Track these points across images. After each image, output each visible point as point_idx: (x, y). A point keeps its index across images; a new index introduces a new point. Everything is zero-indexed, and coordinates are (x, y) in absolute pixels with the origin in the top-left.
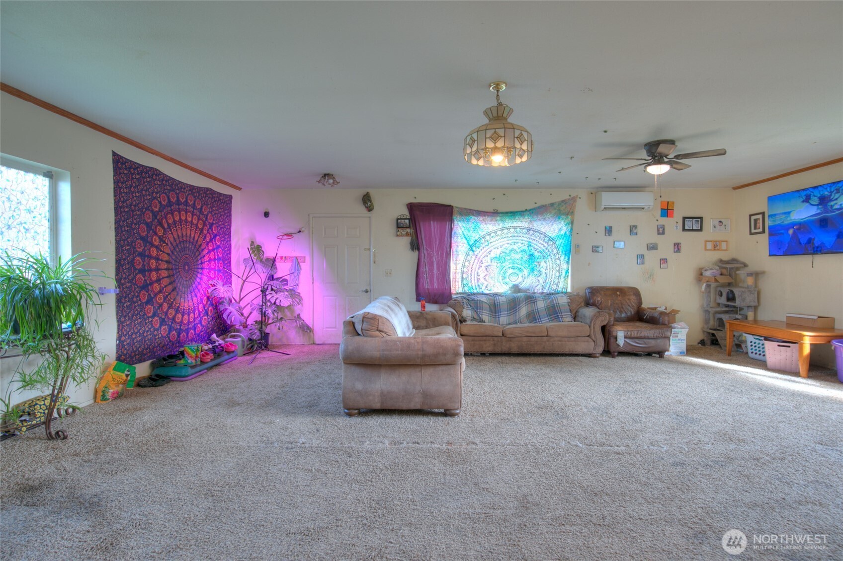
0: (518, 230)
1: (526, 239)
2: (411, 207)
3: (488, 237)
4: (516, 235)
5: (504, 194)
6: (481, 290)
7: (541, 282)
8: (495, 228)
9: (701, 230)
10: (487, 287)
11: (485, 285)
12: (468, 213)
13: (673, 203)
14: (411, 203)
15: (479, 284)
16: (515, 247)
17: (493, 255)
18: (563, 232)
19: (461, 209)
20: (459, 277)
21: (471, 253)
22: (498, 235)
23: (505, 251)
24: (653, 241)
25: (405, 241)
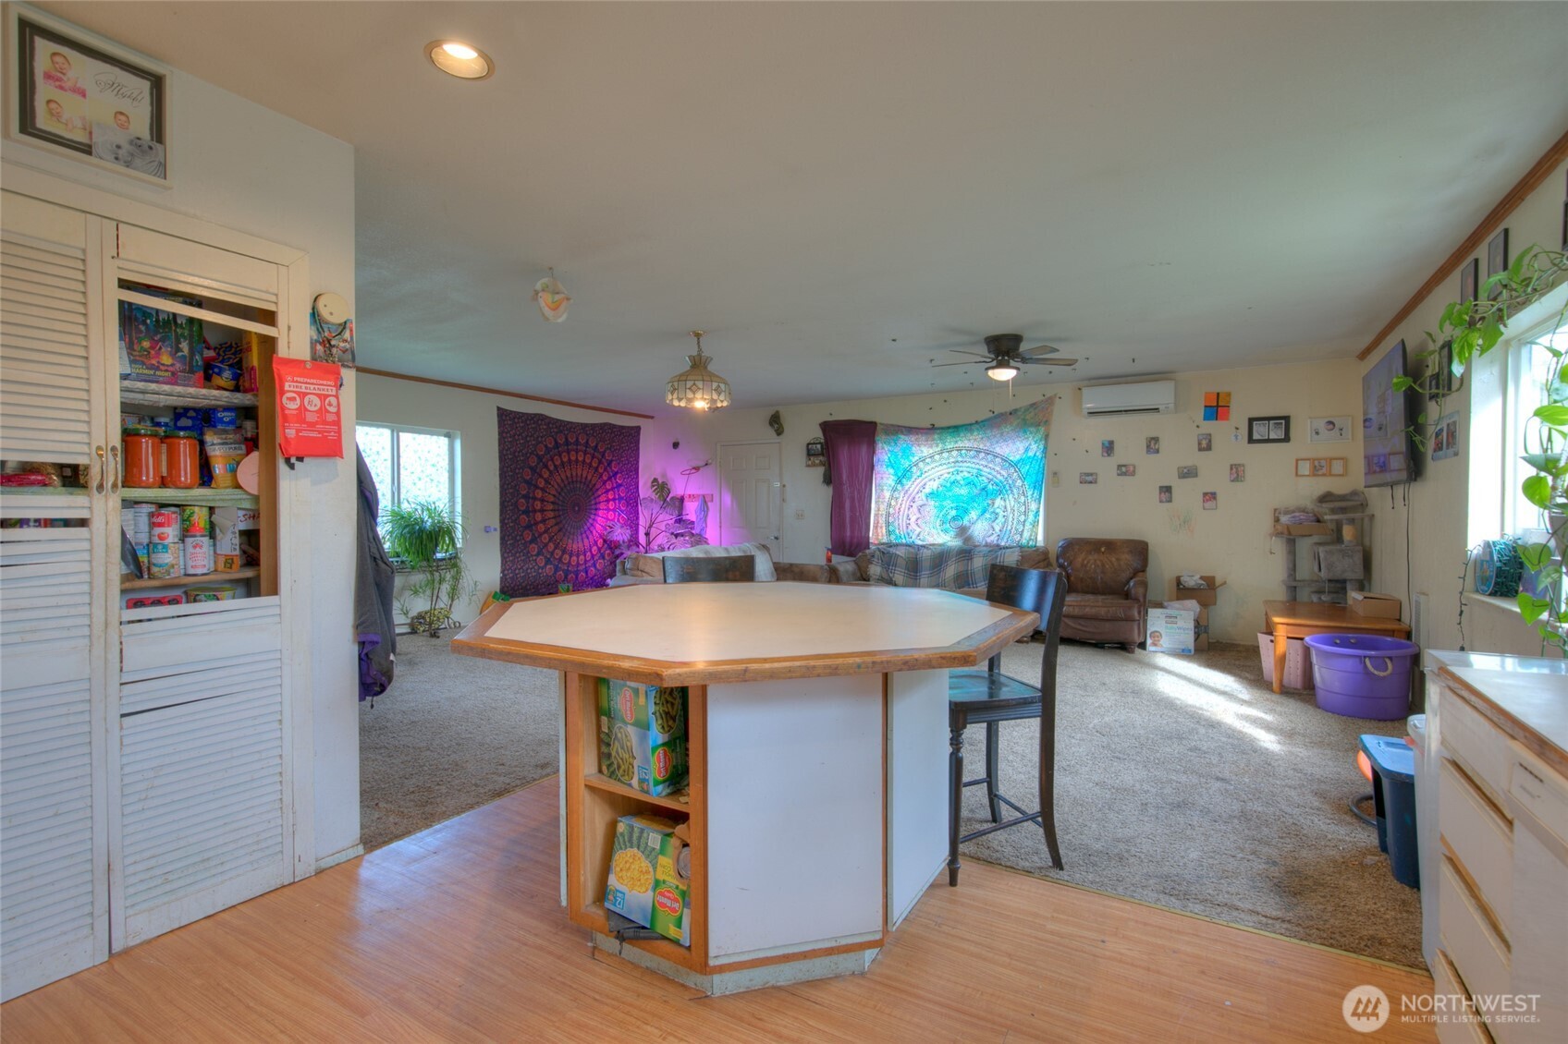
0: (963, 452)
1: (973, 465)
2: (827, 427)
3: (921, 465)
4: (960, 459)
5: (945, 401)
6: (911, 540)
7: (997, 528)
8: (931, 452)
9: (1287, 439)
10: (918, 535)
11: (917, 532)
12: (896, 430)
13: (1229, 395)
14: (825, 422)
15: (909, 530)
16: (959, 478)
17: (927, 490)
18: (1031, 454)
19: (886, 425)
20: (882, 521)
21: (899, 487)
22: (935, 461)
23: (945, 483)
24: (1189, 463)
25: (819, 472)
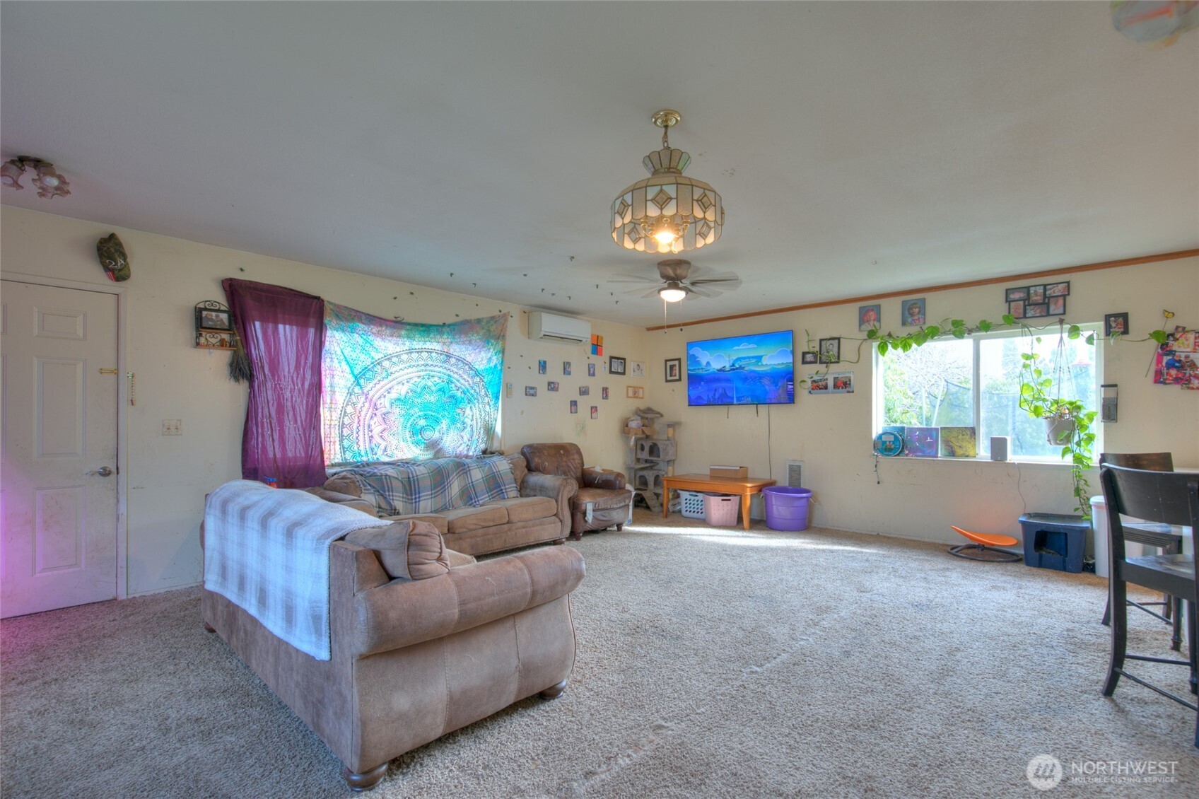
0: (434, 355)
1: (445, 371)
2: (233, 288)
3: (386, 364)
4: (430, 363)
5: (412, 293)
6: (375, 457)
7: (466, 439)
8: (398, 350)
9: (624, 373)
10: (385, 450)
11: (382, 447)
12: (352, 316)
13: (602, 338)
14: (231, 279)
15: (373, 446)
16: (429, 384)
17: (394, 395)
18: (492, 365)
19: (338, 306)
20: (335, 434)
21: (357, 390)
22: (402, 361)
23: (415, 389)
24: (584, 385)
25: (221, 358)
